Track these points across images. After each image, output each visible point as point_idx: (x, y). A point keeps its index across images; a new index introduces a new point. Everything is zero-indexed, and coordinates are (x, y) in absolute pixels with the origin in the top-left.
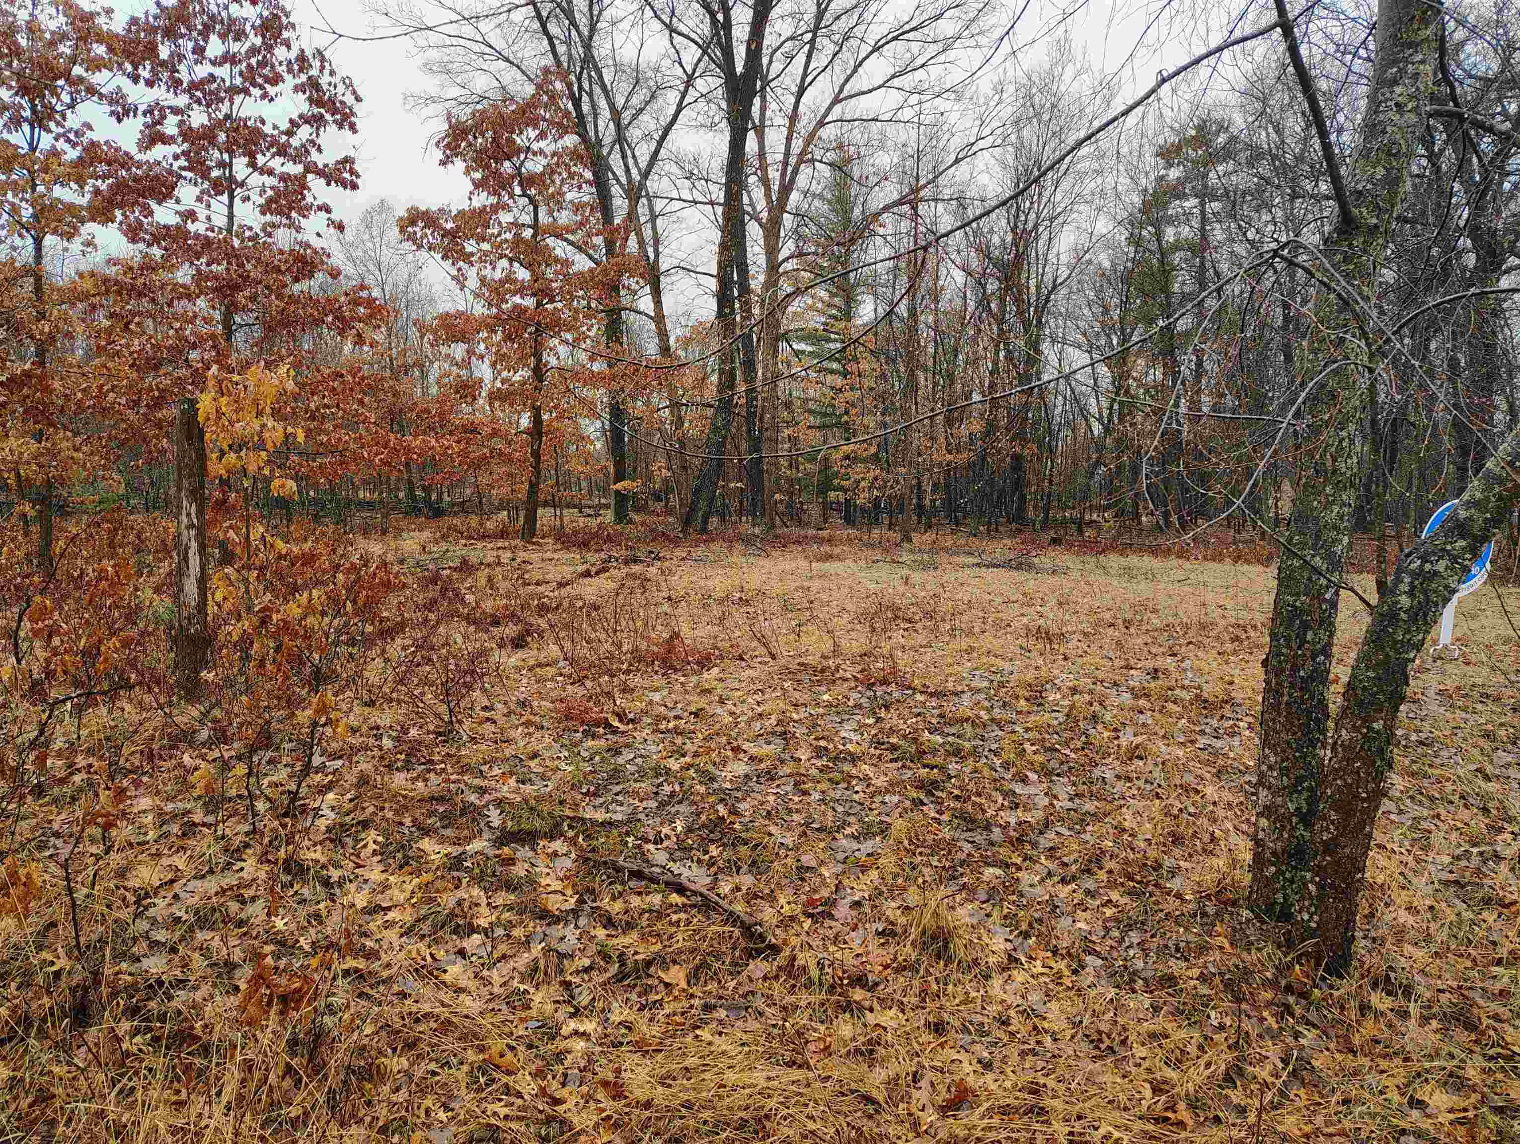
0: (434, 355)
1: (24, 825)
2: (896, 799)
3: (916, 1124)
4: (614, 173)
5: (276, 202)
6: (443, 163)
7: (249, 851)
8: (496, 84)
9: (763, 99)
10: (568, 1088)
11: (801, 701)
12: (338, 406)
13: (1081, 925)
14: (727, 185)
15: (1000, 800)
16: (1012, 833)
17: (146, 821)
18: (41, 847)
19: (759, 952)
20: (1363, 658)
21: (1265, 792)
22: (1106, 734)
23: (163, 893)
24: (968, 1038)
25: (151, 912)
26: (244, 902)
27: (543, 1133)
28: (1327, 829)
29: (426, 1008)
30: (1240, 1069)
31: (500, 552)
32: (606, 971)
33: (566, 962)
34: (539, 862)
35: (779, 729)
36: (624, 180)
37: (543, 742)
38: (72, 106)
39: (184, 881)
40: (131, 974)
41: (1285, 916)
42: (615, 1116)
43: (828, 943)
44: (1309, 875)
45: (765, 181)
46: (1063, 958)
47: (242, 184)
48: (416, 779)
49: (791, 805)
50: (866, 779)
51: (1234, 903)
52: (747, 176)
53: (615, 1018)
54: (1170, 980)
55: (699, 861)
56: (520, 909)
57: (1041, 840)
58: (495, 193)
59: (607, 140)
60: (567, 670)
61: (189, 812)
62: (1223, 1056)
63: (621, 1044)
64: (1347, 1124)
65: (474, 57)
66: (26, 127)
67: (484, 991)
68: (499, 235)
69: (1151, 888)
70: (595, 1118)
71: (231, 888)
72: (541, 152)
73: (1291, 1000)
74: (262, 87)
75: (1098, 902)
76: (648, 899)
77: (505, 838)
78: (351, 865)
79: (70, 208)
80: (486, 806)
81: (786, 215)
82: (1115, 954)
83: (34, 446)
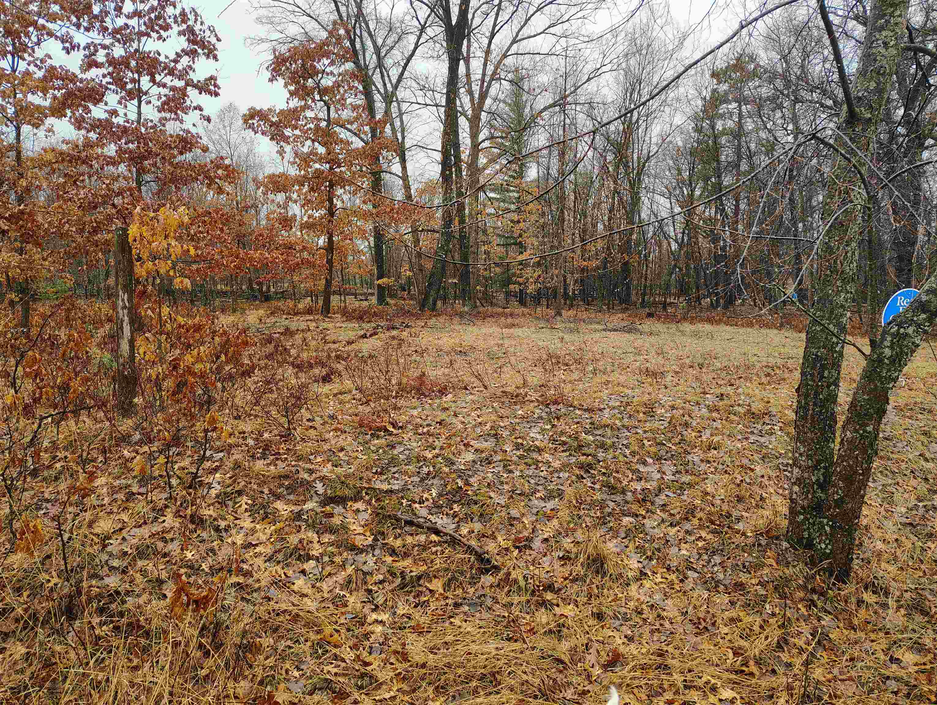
0: (265, 200)
1: (27, 495)
2: (567, 475)
3: (589, 676)
4: (376, 87)
5: (168, 104)
6: (271, 80)
7: (169, 510)
8: (303, 31)
9: (469, 41)
10: (373, 656)
11: (505, 415)
12: (208, 232)
13: (684, 552)
14: (448, 94)
15: (630, 476)
16: (639, 496)
17: (103, 492)
18: (39, 508)
19: (487, 571)
20: (861, 388)
21: (797, 470)
22: (694, 434)
23: (116, 536)
24: (618, 623)
25: (109, 549)
26: (166, 542)
27: (359, 683)
28: (837, 493)
29: (284, 606)
30: (786, 640)
31: (309, 323)
32: (393, 582)
33: (368, 577)
34: (348, 515)
35: (493, 432)
36: (382, 91)
37: (346, 441)
38: (38, 43)
39: (128, 529)
40: (98, 587)
41: (810, 545)
42: (404, 673)
43: (529, 564)
44: (825, 521)
45: (470, 92)
46: (674, 572)
47: (146, 93)
48: (270, 464)
49: (502, 479)
50: (548, 462)
51: (777, 538)
52: (459, 89)
53: (400, 611)
54: (740, 586)
55: (447, 514)
56: (337, 544)
57: (657, 499)
58: (304, 99)
59: (372, 66)
60: (358, 396)
61: (129, 486)
62: (775, 632)
63: (405, 628)
64: (853, 674)
65: (288, 14)
66: (9, 57)
67: (318, 596)
68: (306, 125)
69: (726, 529)
70: (392, 674)
71: (158, 533)
72: (332, 73)
73: (815, 597)
74: (158, 32)
75: (693, 538)
76: (417, 538)
77: (328, 500)
78: (232, 518)
79: (38, 108)
80: (314, 481)
81: (483, 113)
82: (705, 570)
83: (17, 257)
